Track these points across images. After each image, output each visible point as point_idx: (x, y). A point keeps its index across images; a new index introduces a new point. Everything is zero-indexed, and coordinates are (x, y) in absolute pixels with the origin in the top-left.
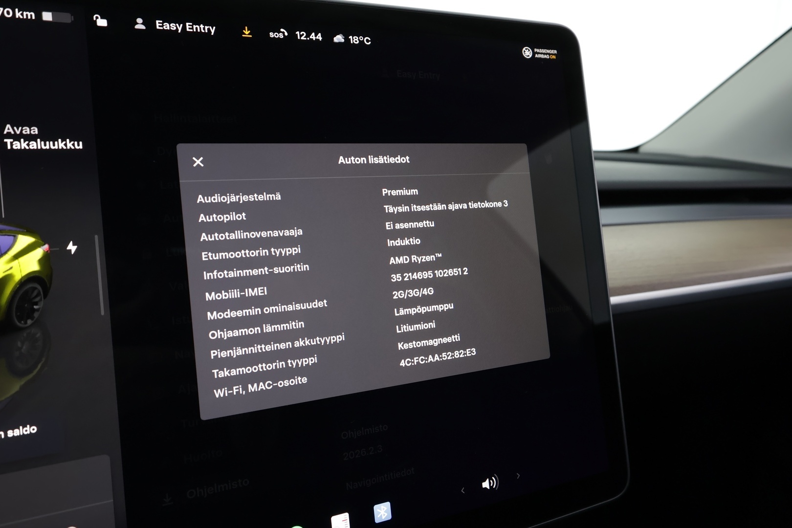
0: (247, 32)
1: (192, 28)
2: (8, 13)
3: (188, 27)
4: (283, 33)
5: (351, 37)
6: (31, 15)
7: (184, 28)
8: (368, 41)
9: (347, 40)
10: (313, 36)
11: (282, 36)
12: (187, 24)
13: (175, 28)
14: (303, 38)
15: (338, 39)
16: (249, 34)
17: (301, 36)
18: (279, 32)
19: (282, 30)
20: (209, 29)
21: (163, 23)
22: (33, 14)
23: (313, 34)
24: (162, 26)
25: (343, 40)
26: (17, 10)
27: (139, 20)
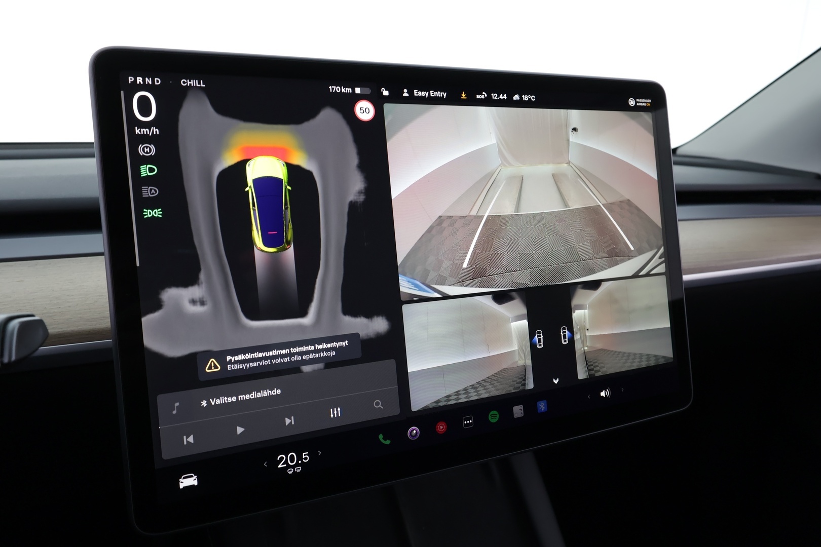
0: (464, 95)
1: (434, 94)
2: (338, 89)
3: (431, 93)
4: (484, 95)
5: (523, 96)
6: (349, 90)
7: (429, 94)
8: (533, 98)
9: (521, 98)
10: (501, 97)
11: (483, 98)
12: (431, 91)
13: (424, 95)
14: (495, 98)
15: (516, 98)
16: (465, 97)
17: (494, 96)
18: (482, 95)
19: (484, 93)
20: (443, 94)
21: (418, 92)
22: (350, 89)
23: (501, 95)
24: (418, 94)
25: (519, 99)
26: (342, 87)
27: (405, 91)
